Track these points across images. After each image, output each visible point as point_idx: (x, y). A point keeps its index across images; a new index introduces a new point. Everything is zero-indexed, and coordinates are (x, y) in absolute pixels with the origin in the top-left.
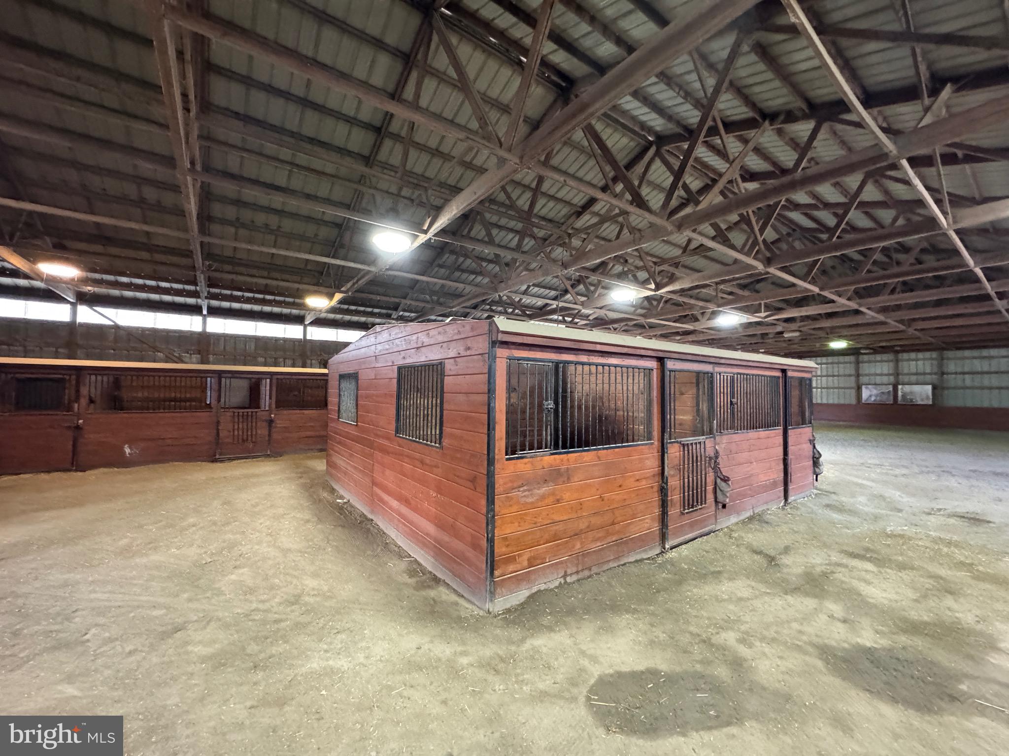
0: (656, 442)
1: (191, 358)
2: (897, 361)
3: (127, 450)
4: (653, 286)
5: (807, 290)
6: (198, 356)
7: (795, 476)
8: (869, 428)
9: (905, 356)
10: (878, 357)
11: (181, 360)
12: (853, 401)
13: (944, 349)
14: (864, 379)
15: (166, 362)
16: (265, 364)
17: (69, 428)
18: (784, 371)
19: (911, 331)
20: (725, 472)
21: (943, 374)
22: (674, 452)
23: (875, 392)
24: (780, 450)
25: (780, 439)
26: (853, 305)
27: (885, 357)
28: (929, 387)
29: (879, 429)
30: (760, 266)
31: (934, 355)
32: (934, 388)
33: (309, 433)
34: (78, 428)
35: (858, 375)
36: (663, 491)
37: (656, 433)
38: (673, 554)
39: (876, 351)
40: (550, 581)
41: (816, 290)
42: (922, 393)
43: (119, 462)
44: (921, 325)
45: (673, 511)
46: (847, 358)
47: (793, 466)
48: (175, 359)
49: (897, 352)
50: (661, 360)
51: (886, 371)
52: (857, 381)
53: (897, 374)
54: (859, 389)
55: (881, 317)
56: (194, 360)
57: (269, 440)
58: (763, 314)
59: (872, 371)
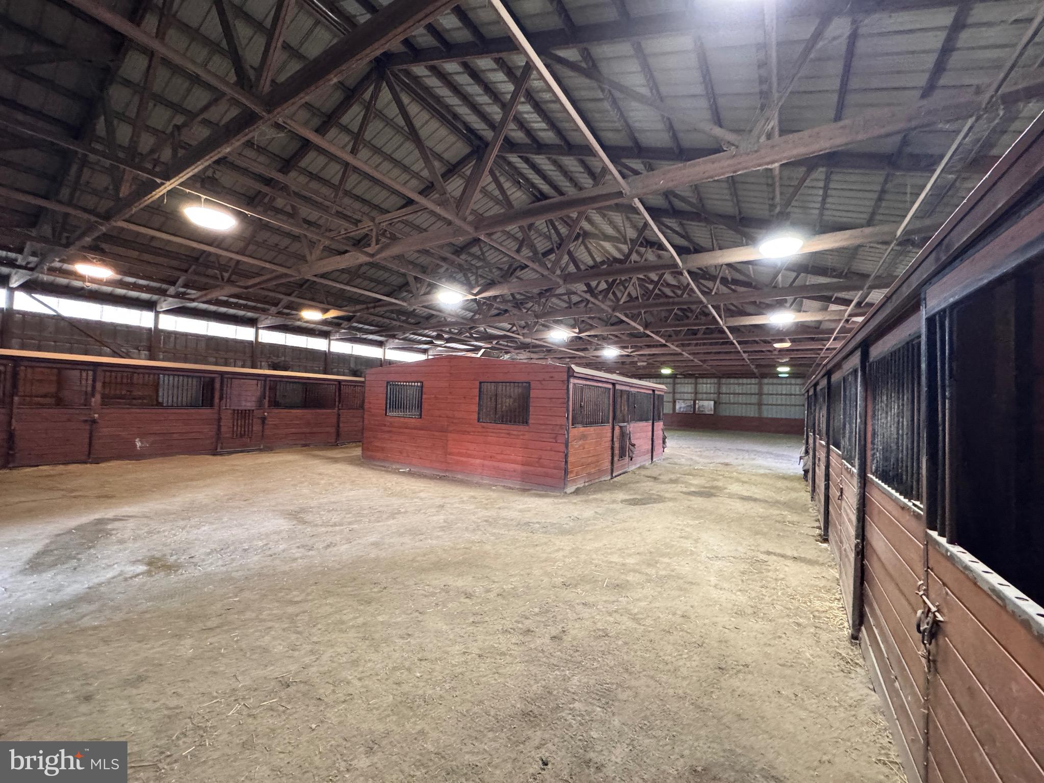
0: (611, 424)
1: (139, 354)
2: (696, 384)
3: (138, 444)
4: (577, 330)
5: (658, 341)
6: (147, 353)
7: (656, 448)
8: (680, 430)
9: (700, 380)
10: (686, 381)
11: (128, 355)
12: (671, 412)
13: (720, 378)
14: (677, 396)
15: (113, 357)
16: (216, 364)
17: (86, 421)
18: (654, 391)
19: (705, 366)
20: (633, 442)
21: (720, 393)
22: (617, 428)
23: (683, 405)
24: (650, 433)
25: (650, 428)
26: (678, 350)
27: (690, 380)
28: (712, 403)
29: (684, 430)
30: (641, 329)
31: (716, 380)
32: (715, 403)
33: (294, 430)
34: (94, 421)
35: (674, 393)
36: (612, 448)
37: (611, 421)
38: (615, 479)
39: (686, 376)
40: (580, 484)
41: (664, 342)
42: (708, 406)
43: (130, 454)
44: (711, 363)
45: (616, 459)
46: (669, 380)
47: (656, 442)
48: (123, 355)
49: (697, 378)
50: (614, 384)
51: (690, 391)
52: (674, 397)
53: (696, 393)
54: (674, 402)
55: (691, 357)
56: (143, 356)
57: (263, 436)
58: (630, 350)
59: (683, 390)
